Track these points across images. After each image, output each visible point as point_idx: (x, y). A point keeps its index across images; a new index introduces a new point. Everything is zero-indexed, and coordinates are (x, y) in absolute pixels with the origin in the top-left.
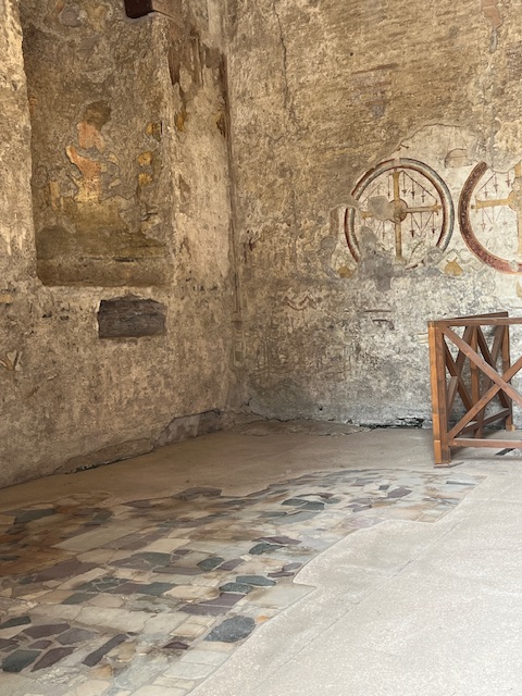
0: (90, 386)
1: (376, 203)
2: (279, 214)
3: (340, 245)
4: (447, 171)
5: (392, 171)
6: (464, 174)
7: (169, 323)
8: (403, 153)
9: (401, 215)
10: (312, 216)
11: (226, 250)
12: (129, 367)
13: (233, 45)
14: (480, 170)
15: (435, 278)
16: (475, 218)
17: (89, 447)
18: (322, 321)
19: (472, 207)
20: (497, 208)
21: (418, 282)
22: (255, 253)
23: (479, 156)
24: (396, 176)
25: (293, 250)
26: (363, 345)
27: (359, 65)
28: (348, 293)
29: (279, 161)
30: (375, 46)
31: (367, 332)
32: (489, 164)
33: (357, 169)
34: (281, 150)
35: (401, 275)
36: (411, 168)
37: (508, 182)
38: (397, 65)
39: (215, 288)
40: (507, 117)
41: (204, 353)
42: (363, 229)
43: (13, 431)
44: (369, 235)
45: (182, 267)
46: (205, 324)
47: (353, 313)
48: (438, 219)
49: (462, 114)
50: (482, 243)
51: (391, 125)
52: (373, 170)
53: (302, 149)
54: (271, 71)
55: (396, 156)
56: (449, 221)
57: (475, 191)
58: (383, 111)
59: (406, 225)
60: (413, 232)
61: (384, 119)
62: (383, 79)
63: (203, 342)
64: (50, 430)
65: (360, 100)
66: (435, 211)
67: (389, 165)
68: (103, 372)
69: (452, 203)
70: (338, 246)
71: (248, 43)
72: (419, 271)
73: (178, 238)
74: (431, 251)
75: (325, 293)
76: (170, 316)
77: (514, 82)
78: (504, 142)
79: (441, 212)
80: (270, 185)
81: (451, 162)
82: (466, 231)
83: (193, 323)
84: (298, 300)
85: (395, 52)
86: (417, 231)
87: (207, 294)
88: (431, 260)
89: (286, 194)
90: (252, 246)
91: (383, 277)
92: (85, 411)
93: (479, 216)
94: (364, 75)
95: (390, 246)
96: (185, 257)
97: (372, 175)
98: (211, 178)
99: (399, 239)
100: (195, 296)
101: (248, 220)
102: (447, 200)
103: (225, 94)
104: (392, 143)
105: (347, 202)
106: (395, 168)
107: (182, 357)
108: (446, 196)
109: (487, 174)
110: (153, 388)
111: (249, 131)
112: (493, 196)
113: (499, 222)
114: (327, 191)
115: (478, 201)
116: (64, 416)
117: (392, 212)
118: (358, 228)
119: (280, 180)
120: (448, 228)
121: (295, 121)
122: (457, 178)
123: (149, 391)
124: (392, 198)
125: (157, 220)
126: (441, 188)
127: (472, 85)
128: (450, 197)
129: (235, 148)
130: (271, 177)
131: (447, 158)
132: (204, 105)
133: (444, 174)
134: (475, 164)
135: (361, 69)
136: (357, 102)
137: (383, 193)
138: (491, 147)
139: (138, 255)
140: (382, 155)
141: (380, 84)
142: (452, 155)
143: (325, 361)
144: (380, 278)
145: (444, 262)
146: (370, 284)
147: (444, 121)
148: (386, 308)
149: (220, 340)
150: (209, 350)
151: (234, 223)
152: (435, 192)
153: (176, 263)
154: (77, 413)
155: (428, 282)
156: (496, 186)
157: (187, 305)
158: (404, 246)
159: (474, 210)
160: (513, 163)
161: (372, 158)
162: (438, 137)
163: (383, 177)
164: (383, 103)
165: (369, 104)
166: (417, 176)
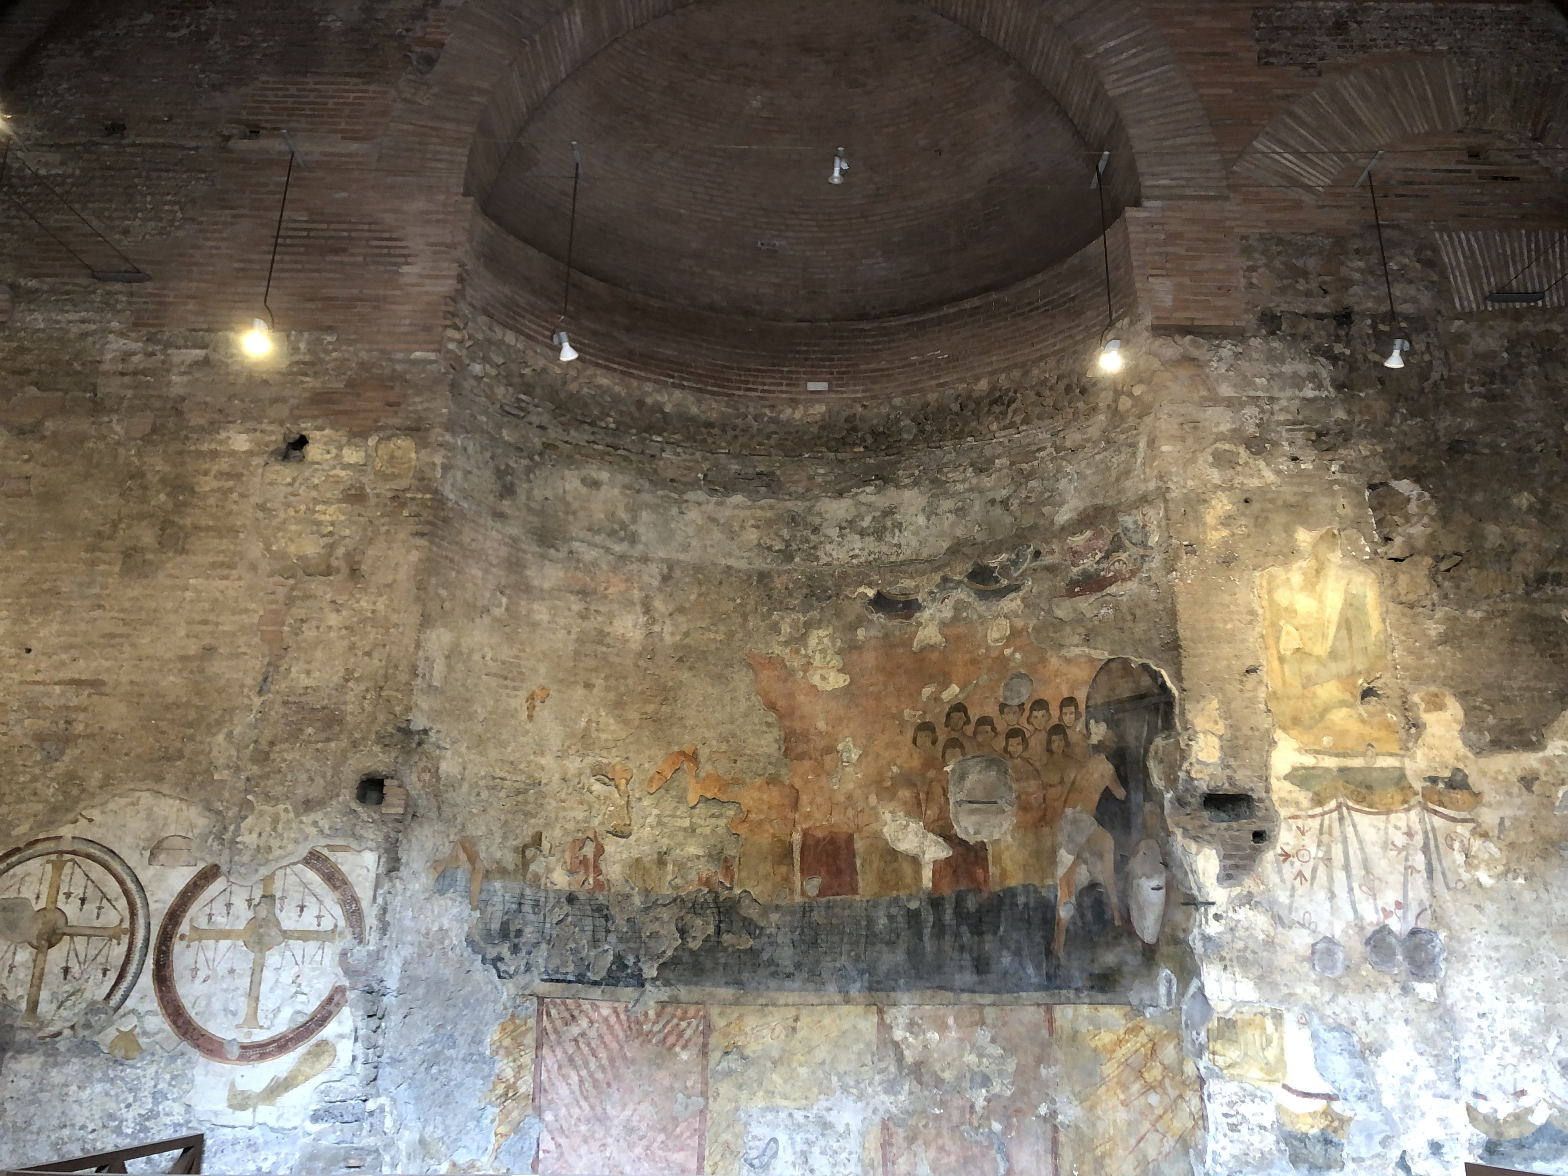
1: (8, 910)
4: (152, 871)
5: (53, 857)
8: (81, 829)
9: (50, 937)
14: (206, 876)
15: (89, 1060)
16: (183, 956)
19: (182, 937)
20: (224, 944)
21: (55, 1064)
23: (211, 853)
24: (58, 867)
27: (38, 671)
30: (72, 646)
32: (224, 868)
35: (29, 1047)
36: (89, 856)
37: (249, 901)
38: (103, 683)
40: (268, 798)
48: (118, 952)
49: (196, 781)
50: (186, 1003)
51: (71, 778)
52: (18, 850)
55: (66, 831)
56: (136, 957)
57: (193, 909)
58: (62, 753)
59: (56, 956)
60: (66, 970)
61: (60, 767)
62: (74, 702)
65: (24, 727)
66: (114, 935)
67: (52, 845)
69: (148, 926)
72: (62, 1045)
74: (92, 1010)
77: (287, 745)
78: (255, 835)
79: (125, 940)
81: (162, 857)
82: (163, 979)
85: (107, 664)
86: (76, 969)
88: (88, 1025)
93: (190, 953)
94: (41, 688)
95: (19, 991)
97: (14, 859)
99: (38, 980)
102: (141, 921)
104: (63, 809)
106: (61, 853)
108: (141, 912)
109: (218, 885)
112: (220, 920)
113: (222, 968)
115: (194, 928)
117: (36, 929)
120: (132, 969)
122: (166, 883)
124: (42, 904)
127: (220, 738)
128: (148, 916)
131: (158, 849)
133: (146, 874)
134: (201, 866)
135: (39, 677)
136: (18, 731)
137: (27, 893)
138: (233, 842)
140: (41, 825)
141: (67, 708)
142: (165, 844)
145: (111, 1033)
147: (165, 788)
152: (122, 904)
155: (75, 1066)
156: (229, 905)
158: (44, 995)
159: (184, 943)
160: (264, 872)
161: (23, 829)
162: (150, 812)
163: (34, 865)
164: (66, 740)
165: (40, 738)
166: (97, 871)
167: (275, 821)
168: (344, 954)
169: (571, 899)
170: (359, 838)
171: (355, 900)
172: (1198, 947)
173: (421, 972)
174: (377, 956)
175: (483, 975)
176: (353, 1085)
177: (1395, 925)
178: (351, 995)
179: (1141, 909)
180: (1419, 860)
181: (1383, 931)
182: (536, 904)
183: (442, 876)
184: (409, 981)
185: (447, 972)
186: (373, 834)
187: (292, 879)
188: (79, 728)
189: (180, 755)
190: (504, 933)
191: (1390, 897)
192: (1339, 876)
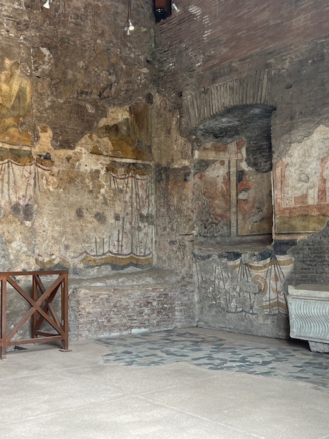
177: (22, 203)
180: (32, 182)
181: (18, 204)
191: (21, 193)
192: (6, 185)
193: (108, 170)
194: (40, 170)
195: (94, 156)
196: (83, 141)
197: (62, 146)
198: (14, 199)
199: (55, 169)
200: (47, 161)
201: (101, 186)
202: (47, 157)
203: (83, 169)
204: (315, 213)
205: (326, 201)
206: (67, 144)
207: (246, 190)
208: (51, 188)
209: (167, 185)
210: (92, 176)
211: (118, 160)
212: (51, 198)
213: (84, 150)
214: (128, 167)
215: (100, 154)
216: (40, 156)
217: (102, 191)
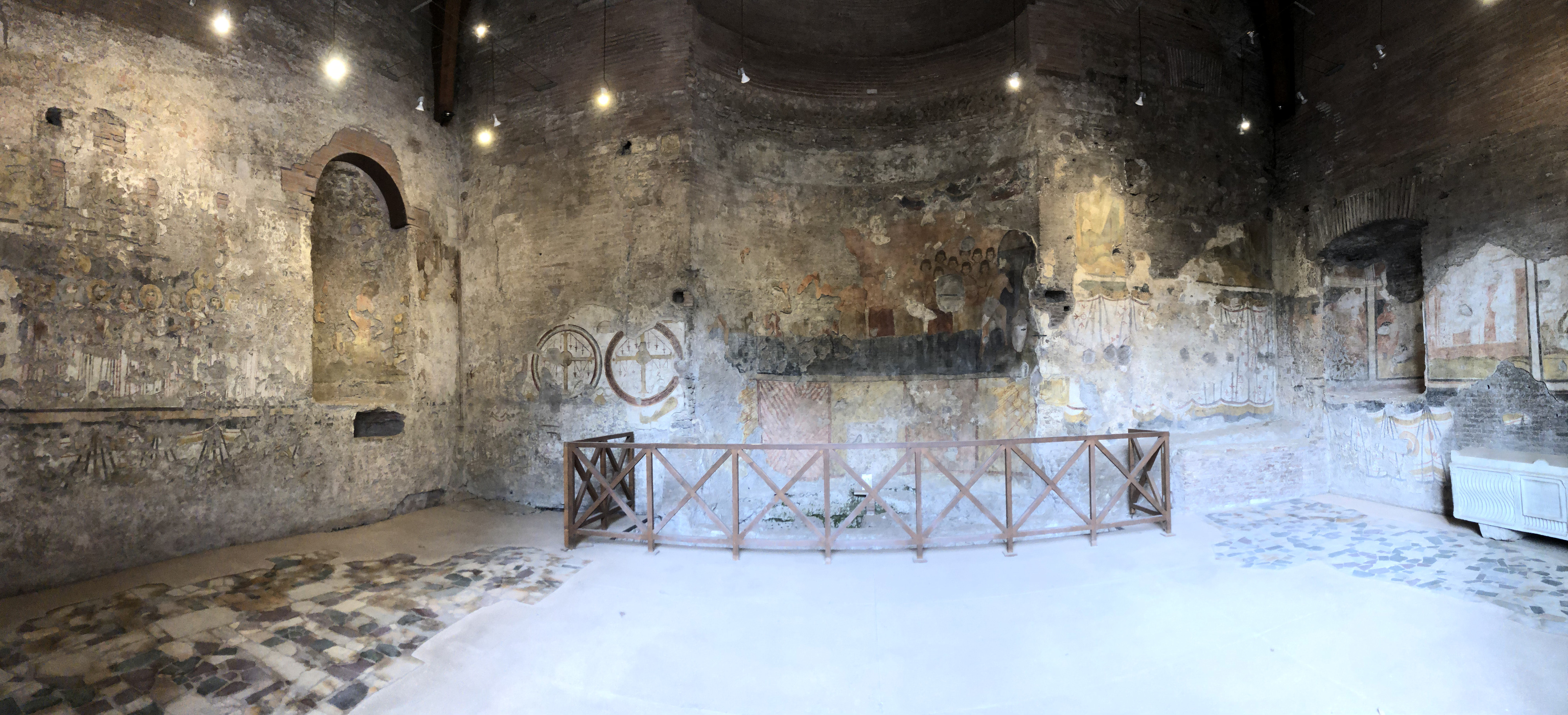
0: (346, 472)
1: (552, 352)
2: (490, 355)
3: (528, 379)
4: (598, 335)
5: (563, 333)
6: (609, 337)
7: (407, 428)
8: (570, 321)
9: (567, 362)
10: (512, 358)
11: (453, 378)
12: (375, 458)
13: (466, 244)
14: (619, 336)
15: (588, 406)
16: (615, 367)
17: (344, 513)
18: (515, 430)
19: (614, 360)
20: (629, 362)
21: (577, 408)
22: (474, 380)
23: (619, 327)
24: (566, 336)
25: (498, 380)
26: (540, 449)
27: (545, 262)
28: (531, 413)
29: (491, 320)
30: (555, 251)
31: (543, 440)
32: (625, 333)
33: (541, 329)
34: (492, 313)
35: (567, 402)
36: (575, 331)
37: (636, 345)
38: (569, 264)
39: (444, 404)
40: (637, 303)
41: (433, 449)
42: (544, 369)
43: (290, 500)
44: (547, 373)
45: (419, 389)
46: (435, 429)
47: (535, 426)
48: (592, 366)
49: (609, 300)
50: (619, 383)
51: (564, 303)
52: (551, 331)
53: (506, 313)
54: (488, 262)
55: (566, 322)
56: (598, 368)
57: (616, 349)
58: (559, 293)
59: (571, 368)
60: (575, 374)
61: (559, 298)
62: (560, 272)
63: (433, 441)
64: (316, 501)
65: (545, 284)
66: (589, 360)
67: (562, 328)
68: (356, 461)
69: (601, 357)
70: (527, 379)
71: (474, 243)
72: (578, 401)
73: (418, 370)
74: (586, 387)
75: (517, 411)
76: (407, 422)
77: (641, 281)
78: (634, 319)
79: (593, 362)
80: (485, 336)
81: (601, 330)
82: (609, 375)
83: (425, 427)
84: (499, 415)
85: (568, 256)
86: (578, 374)
87: (437, 408)
88: (586, 394)
89: (495, 342)
90: (472, 375)
91: (555, 402)
92: (342, 489)
93: (618, 366)
94: (548, 268)
95: (560, 382)
96: (421, 382)
97: (550, 334)
98: (444, 330)
99: (566, 378)
100: (428, 409)
101: (470, 358)
102: (598, 354)
103: (458, 276)
104: (563, 314)
105: (534, 350)
106: (565, 331)
107: (416, 451)
108: (597, 351)
109: (623, 340)
110: (393, 472)
111: (473, 300)
112: (627, 353)
113: (630, 371)
114: (521, 341)
115: (617, 357)
116: (326, 491)
117: (563, 358)
118: (539, 370)
119: (492, 333)
120: (598, 373)
121: (503, 295)
122: (604, 340)
123: (390, 475)
124: (562, 350)
125: (404, 357)
126: (594, 345)
127: (615, 280)
128: (600, 353)
129: (464, 310)
130: (486, 331)
131: (598, 327)
132: (442, 282)
133: (597, 337)
134: (616, 332)
135: (546, 264)
136: (543, 286)
137: (557, 347)
138: (627, 322)
139: (391, 380)
140: (556, 321)
141: (558, 275)
142: (602, 325)
143: (515, 459)
144: (553, 404)
145: (595, 396)
146: (547, 408)
147: (597, 303)
148: (556, 424)
149: (446, 440)
150: (438, 447)
151: (460, 360)
152: (590, 348)
153: (414, 386)
154: (335, 489)
155: (584, 408)
156: (629, 347)
157: (420, 416)
158: (569, 383)
159: (615, 362)
160: (640, 333)
161: (551, 323)
162: (594, 312)
163: (557, 336)
164: (560, 288)
165: (550, 288)
166: (579, 337)
167: (641, 312)
168: (676, 364)
169: (767, 340)
170: (676, 317)
171: (677, 342)
172: (1038, 353)
173: (708, 370)
174: (689, 364)
175: (733, 372)
176: (686, 414)
177: (1116, 343)
178: (681, 380)
179: (1016, 338)
180: (1127, 319)
181: (1111, 346)
182: (753, 342)
183: (711, 332)
184: (703, 374)
185: (718, 370)
186: (681, 315)
187: (651, 335)
188: (563, 283)
189: (601, 289)
190: (740, 354)
191: (1114, 334)
192: (1097, 325)
193: (1218, 301)
194: (1136, 304)
195: (1202, 285)
196: (1188, 266)
197: (1162, 275)
198: (1107, 342)
199: (1154, 303)
200: (1145, 294)
201: (1210, 321)
202: (1145, 289)
203: (1187, 300)
204: (1481, 355)
205: (1495, 339)
206: (1169, 272)
207: (1387, 324)
208: (1150, 326)
209: (1291, 319)
210: (1199, 309)
211: (1231, 289)
212: (1150, 337)
213: (1189, 278)
214: (1243, 296)
215: (1209, 282)
216: (1136, 288)
217: (1212, 326)
